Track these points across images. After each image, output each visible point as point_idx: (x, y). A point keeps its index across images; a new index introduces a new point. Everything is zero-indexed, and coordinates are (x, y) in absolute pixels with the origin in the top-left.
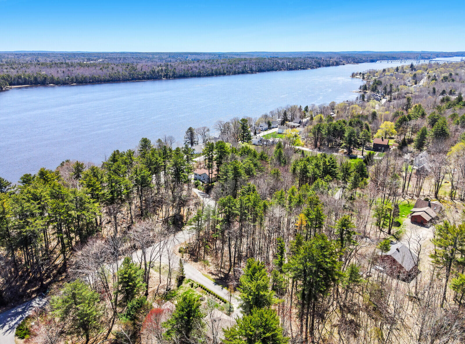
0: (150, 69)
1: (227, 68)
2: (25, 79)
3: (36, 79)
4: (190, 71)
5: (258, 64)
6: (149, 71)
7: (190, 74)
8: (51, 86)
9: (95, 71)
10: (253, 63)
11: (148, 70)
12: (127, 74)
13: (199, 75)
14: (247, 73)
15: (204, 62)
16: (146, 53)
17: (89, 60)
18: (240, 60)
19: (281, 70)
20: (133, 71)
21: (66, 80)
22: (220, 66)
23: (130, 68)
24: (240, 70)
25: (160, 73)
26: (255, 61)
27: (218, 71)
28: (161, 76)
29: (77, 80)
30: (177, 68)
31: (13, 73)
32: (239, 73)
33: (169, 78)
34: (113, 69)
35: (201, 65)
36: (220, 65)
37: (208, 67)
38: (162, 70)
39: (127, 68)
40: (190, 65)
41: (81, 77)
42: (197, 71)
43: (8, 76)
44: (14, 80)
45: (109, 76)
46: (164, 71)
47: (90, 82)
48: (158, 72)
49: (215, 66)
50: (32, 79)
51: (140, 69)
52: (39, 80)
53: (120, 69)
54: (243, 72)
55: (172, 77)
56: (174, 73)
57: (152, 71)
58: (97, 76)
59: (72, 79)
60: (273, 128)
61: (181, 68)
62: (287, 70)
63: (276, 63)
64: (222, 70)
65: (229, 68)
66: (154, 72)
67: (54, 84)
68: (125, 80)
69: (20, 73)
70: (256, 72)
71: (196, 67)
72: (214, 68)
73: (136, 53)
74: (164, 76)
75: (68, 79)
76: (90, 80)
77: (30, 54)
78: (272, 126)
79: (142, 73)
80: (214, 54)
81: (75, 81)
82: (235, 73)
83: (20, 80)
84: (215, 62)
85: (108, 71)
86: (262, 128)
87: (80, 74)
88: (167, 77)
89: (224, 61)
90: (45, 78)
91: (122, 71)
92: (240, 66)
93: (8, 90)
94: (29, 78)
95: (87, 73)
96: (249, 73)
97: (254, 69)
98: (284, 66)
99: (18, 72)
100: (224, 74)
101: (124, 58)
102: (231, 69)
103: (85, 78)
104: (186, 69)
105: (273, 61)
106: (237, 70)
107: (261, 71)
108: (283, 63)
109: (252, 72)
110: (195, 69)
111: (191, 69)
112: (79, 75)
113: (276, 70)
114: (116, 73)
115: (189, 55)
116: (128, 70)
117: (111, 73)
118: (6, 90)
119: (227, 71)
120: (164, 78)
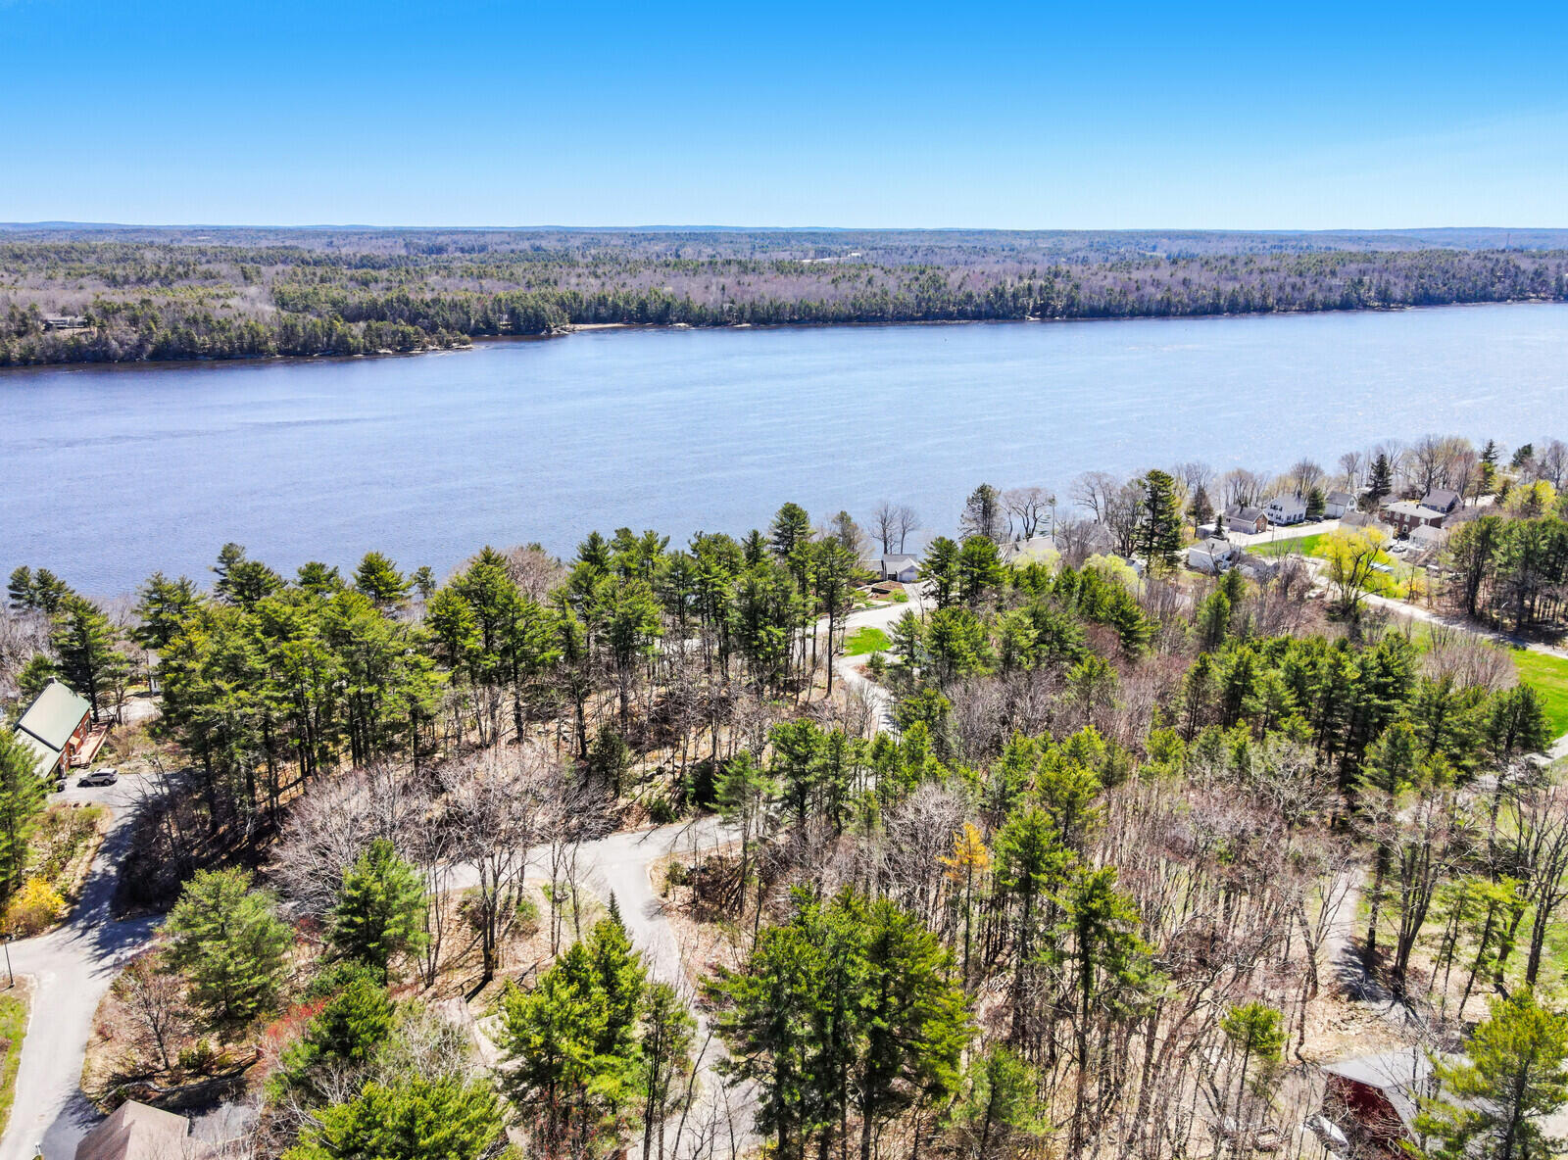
0: (991, 284)
1: (1281, 288)
2: (616, 306)
3: (643, 306)
4: (1131, 298)
5: (1421, 277)
6: (985, 290)
7: (1129, 307)
8: (680, 330)
9: (814, 288)
10: (1397, 272)
11: (980, 290)
12: (910, 299)
13: (1164, 311)
14: (1363, 306)
15: (1196, 266)
16: (1013, 232)
17: (821, 253)
18: (1343, 260)
19: (1523, 298)
20: (932, 292)
21: (722, 312)
22: (1256, 281)
23: (923, 278)
24: (1336, 298)
25: (1023, 301)
26: (1409, 263)
27: (1241, 299)
28: (1024, 309)
29: (753, 312)
30: (1084, 284)
31: (590, 289)
32: (1327, 308)
33: (1053, 316)
34: (870, 281)
35: (1181, 275)
36: (1255, 275)
37: (1203, 281)
38: (1030, 288)
39: (917, 279)
40: (1136, 275)
41: (767, 303)
42: (1159, 297)
43: (575, 296)
44: (589, 304)
45: (853, 305)
46: (1035, 294)
47: (792, 322)
48: (1015, 296)
49: (1235, 279)
50: (634, 306)
51: (957, 285)
52: (651, 308)
53: (891, 284)
54: (1346, 306)
55: (1061, 316)
56: (1072, 301)
57: (996, 292)
58: (814, 304)
59: (741, 311)
60: (1327, 518)
61: (1100, 282)
62: (1556, 299)
63: (1506, 271)
64: (1257, 295)
65: (1288, 289)
66: (1000, 295)
67: (688, 322)
68: (902, 318)
69: (609, 289)
70: (1404, 303)
71: (1156, 283)
72: (1228, 287)
73: (981, 232)
74: (1035, 309)
75: (731, 309)
76: (793, 313)
77: (668, 235)
78: (1328, 509)
79: (961, 296)
80: (1262, 237)
81: (747, 315)
82: (1310, 308)
83: (602, 310)
84: (1239, 265)
85: (853, 288)
86: (1278, 512)
87: (767, 297)
88: (1046, 313)
89: (1276, 262)
90: (669, 304)
91: (896, 289)
92: (1336, 282)
93: (564, 336)
94: (627, 302)
95: (787, 292)
96: (1372, 308)
97: (1397, 293)
98: (1545, 283)
99: (603, 284)
100: (1264, 310)
101: (931, 250)
102: (1296, 294)
103: (778, 308)
104: (1118, 289)
105: (1490, 265)
106: (1319, 297)
107: (1426, 299)
108: (1538, 274)
109: (1386, 302)
110: (1153, 290)
111: (1138, 289)
112: (762, 297)
113: (1502, 299)
114: (875, 295)
115: (1165, 241)
116: (915, 286)
117: (859, 294)
118: (560, 336)
119: (1279, 300)
120: (1032, 315)
